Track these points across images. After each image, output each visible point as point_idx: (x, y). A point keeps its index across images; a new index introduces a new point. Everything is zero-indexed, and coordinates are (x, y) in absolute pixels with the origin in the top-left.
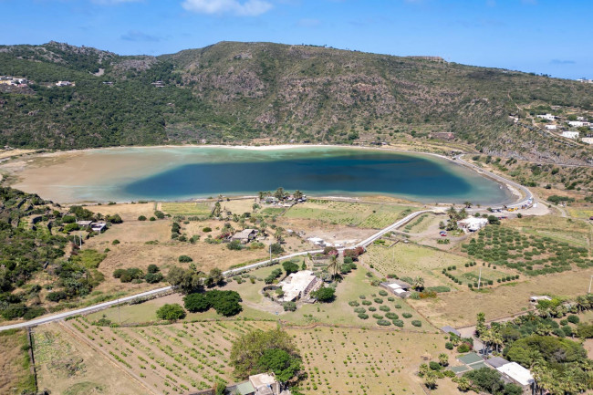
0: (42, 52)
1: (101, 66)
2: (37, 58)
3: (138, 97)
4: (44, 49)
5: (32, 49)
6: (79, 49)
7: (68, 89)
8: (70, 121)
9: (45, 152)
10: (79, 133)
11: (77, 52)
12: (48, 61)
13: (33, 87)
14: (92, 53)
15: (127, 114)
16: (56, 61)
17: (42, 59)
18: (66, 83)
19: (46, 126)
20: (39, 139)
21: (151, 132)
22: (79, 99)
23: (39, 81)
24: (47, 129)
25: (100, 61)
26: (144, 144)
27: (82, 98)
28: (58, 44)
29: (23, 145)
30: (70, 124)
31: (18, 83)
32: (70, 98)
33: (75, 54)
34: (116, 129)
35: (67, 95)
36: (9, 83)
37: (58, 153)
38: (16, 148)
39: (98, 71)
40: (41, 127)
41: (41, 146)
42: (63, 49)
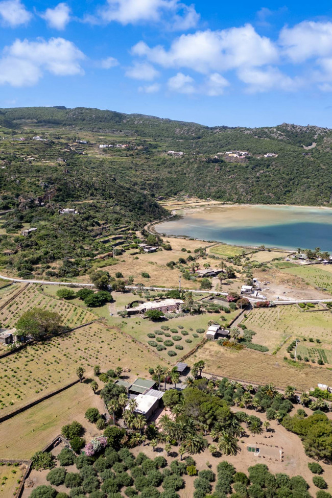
0: (272, 132)
1: (315, 141)
2: (267, 137)
3: (324, 165)
4: (275, 130)
5: (266, 130)
6: (301, 128)
7: (269, 159)
8: (254, 183)
9: (227, 204)
10: (257, 192)
11: (299, 130)
12: (274, 139)
13: (249, 158)
14: (311, 130)
15: (305, 179)
16: (280, 138)
17: (270, 137)
18: (271, 155)
19: (236, 186)
20: (229, 194)
21: (316, 195)
22: (274, 167)
23: (254, 154)
24: (236, 189)
25: (315, 137)
26: (303, 204)
27: (277, 166)
28: (287, 125)
29: (218, 198)
30: (253, 185)
31: (241, 155)
32: (268, 166)
33: (297, 132)
34: (289, 191)
35: (267, 164)
36: (235, 155)
37: (236, 205)
38: (214, 200)
39: (311, 144)
40: (233, 187)
41: (229, 200)
42: (289, 129)
